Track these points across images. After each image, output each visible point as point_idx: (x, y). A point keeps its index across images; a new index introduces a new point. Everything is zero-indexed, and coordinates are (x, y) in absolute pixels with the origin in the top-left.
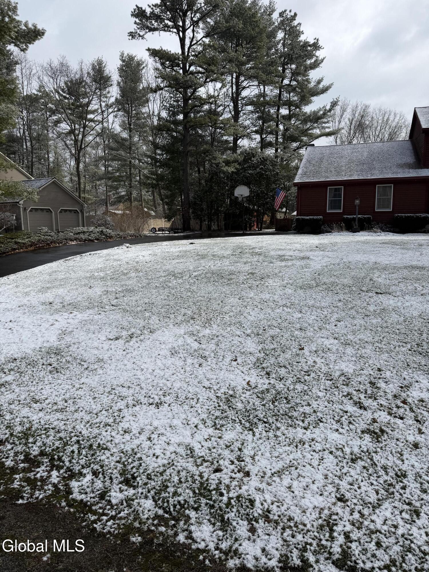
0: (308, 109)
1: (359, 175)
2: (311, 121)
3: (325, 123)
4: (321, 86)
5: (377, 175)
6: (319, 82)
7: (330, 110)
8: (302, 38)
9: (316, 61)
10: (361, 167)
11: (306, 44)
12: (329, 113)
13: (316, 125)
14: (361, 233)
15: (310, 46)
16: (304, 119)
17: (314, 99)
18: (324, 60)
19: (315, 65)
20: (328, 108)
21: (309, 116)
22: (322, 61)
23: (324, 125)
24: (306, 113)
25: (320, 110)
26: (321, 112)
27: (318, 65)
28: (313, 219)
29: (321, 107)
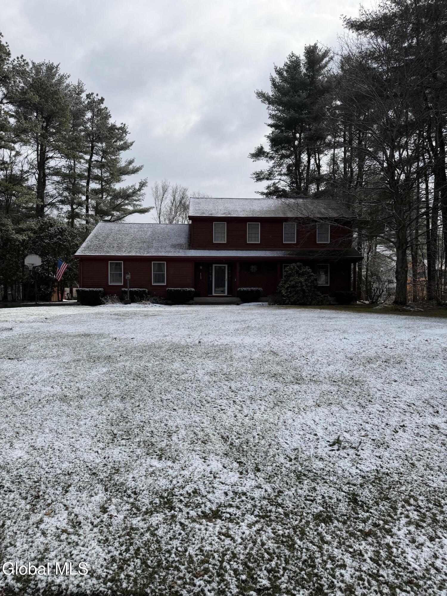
0: (118, 186)
1: (136, 252)
2: (122, 197)
3: (136, 201)
4: (131, 167)
5: (153, 253)
6: (131, 162)
7: (139, 190)
8: (111, 121)
9: (125, 143)
10: (141, 245)
11: (113, 127)
12: (139, 193)
13: (127, 202)
14: (132, 305)
15: (118, 129)
16: (115, 195)
17: (124, 177)
18: (134, 144)
19: (126, 147)
20: (137, 187)
21: (119, 193)
22: (132, 144)
23: (135, 202)
24: (115, 189)
25: (129, 188)
26: (131, 191)
27: (128, 147)
28: (93, 291)
29: (130, 186)
